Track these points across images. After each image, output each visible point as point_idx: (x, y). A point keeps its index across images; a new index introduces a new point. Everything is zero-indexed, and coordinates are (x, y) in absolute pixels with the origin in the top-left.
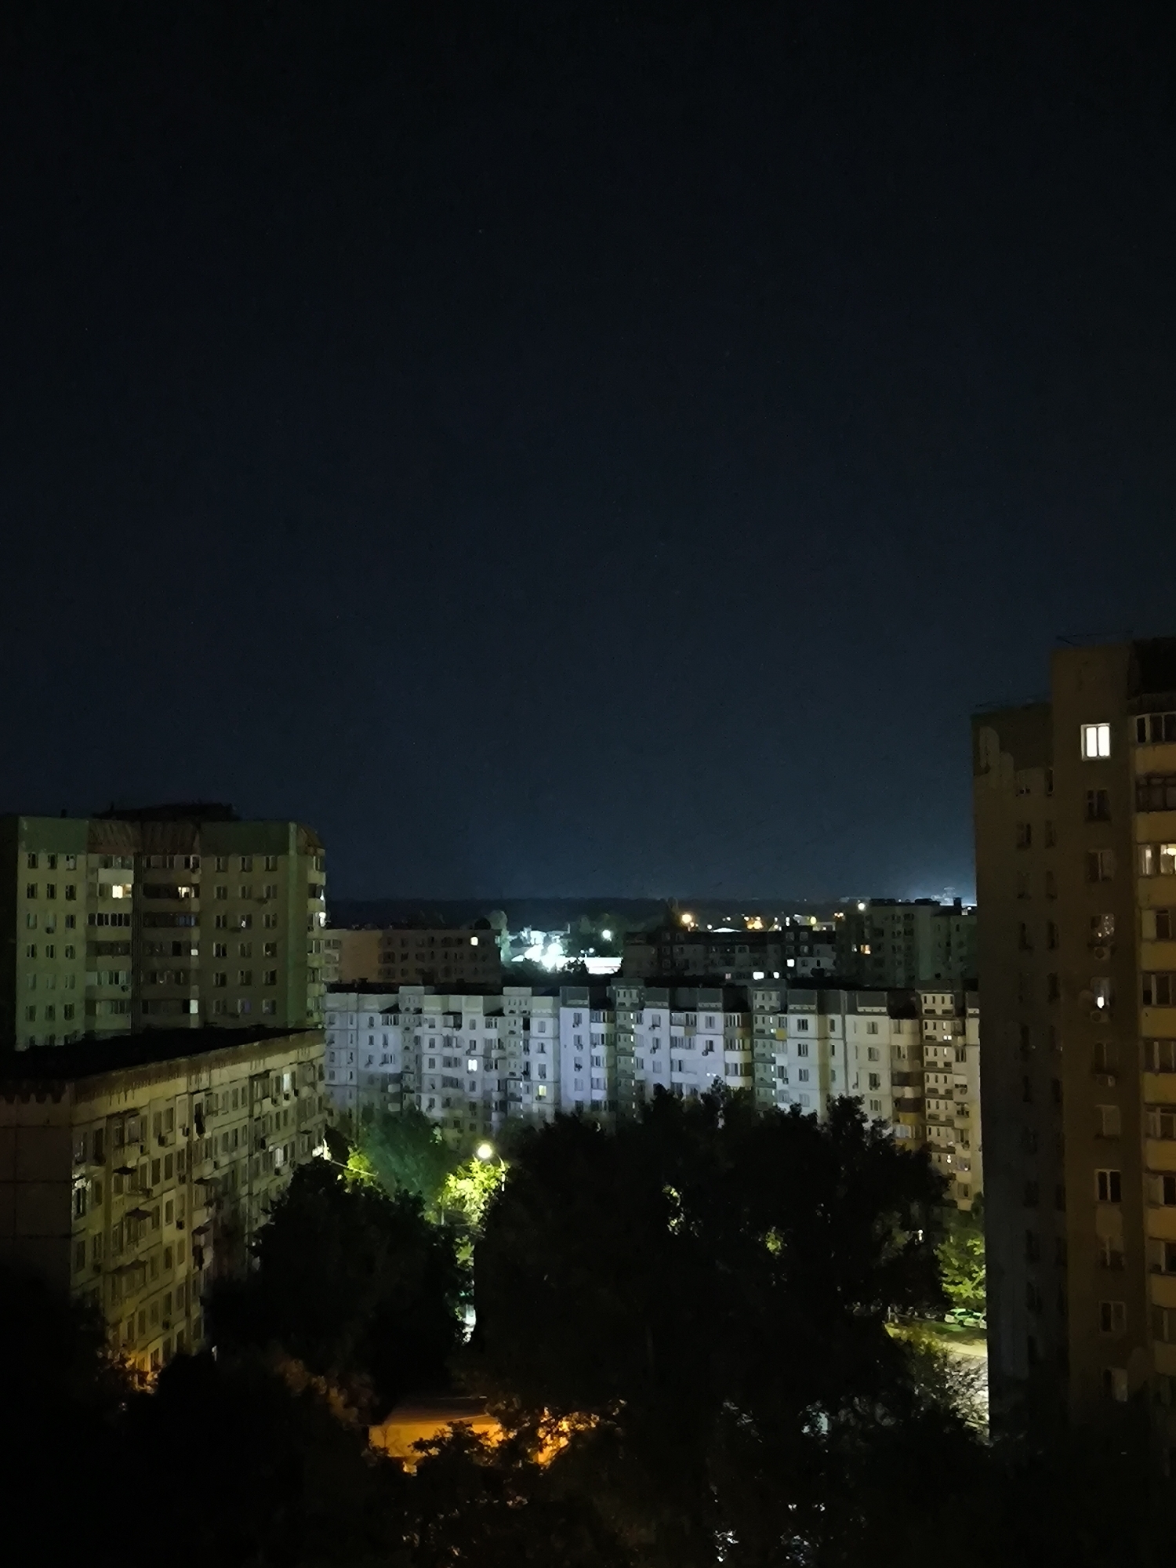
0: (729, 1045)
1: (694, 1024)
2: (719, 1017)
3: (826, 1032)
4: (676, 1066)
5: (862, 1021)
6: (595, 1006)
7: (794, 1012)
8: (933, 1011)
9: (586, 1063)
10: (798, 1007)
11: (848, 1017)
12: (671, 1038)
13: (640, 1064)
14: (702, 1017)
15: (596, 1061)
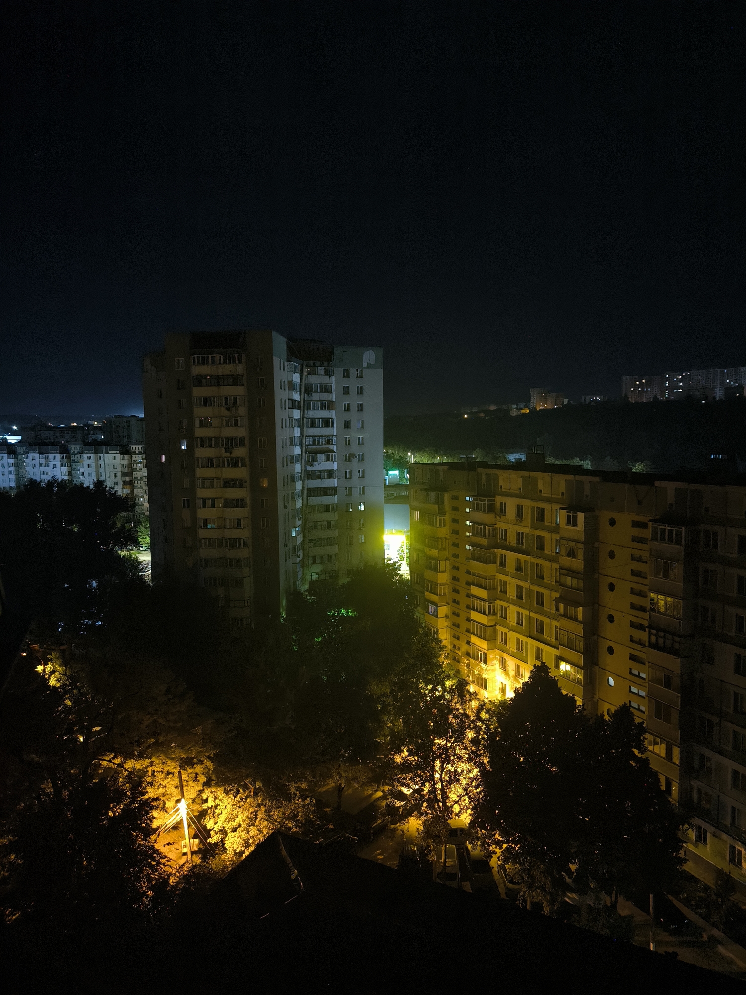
0: (62, 466)
1: (48, 458)
2: (58, 456)
3: (98, 460)
4: (42, 473)
5: (111, 456)
6: (8, 453)
7: (86, 453)
8: (135, 452)
9: (6, 473)
10: (87, 452)
11: (105, 454)
12: (40, 463)
13: (28, 473)
14: (51, 455)
15: (10, 473)
